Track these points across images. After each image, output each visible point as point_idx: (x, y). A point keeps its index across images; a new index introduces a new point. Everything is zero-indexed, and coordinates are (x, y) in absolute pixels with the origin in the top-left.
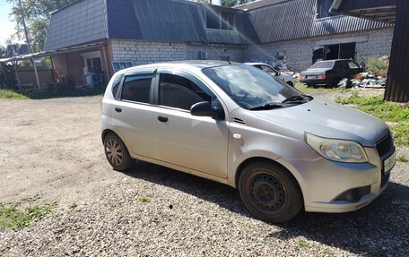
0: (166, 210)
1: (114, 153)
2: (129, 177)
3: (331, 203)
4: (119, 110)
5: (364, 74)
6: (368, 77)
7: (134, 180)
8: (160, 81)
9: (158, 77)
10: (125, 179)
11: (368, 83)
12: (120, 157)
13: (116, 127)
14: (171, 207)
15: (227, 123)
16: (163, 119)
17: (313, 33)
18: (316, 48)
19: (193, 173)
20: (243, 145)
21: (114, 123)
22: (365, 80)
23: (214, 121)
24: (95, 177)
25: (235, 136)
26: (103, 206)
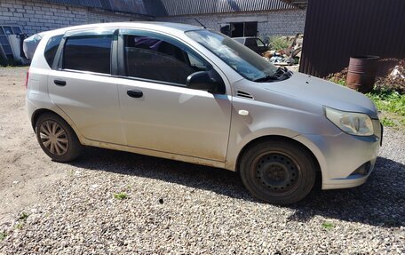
0: (157, 206)
1: (54, 139)
2: (82, 169)
3: (348, 178)
4: (60, 83)
5: (272, 52)
6: (275, 55)
7: (90, 172)
8: (125, 45)
9: (121, 40)
10: (77, 172)
11: (276, 61)
12: (64, 145)
13: (57, 106)
14: (161, 201)
15: (230, 97)
16: (136, 94)
17: (219, 10)
18: (223, 25)
19: (178, 158)
20: (251, 123)
21: (53, 100)
22: (273, 58)
23: (211, 96)
24: (31, 173)
25: (241, 112)
26: (68, 212)
